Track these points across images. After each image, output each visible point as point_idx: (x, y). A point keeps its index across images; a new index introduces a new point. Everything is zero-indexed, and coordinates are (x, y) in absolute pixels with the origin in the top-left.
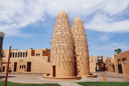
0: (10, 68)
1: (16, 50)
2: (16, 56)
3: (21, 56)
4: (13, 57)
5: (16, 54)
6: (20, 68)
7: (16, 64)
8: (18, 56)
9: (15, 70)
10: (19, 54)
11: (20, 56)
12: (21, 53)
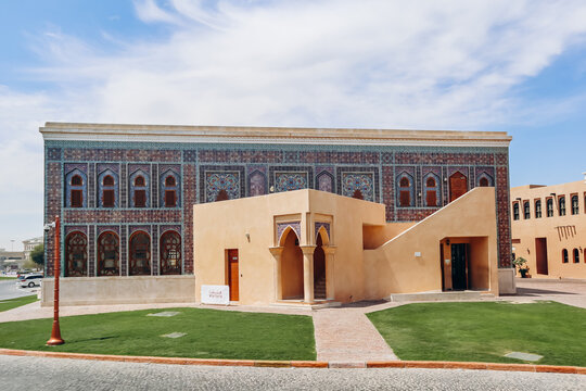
0: (522, 260)
1: (532, 187)
2: (538, 214)
3: (562, 212)
4: (527, 215)
5: (538, 203)
6: (566, 260)
7: (542, 244)
8: (549, 213)
9: (543, 268)
10: (549, 202)
11: (556, 212)
12: (562, 200)
